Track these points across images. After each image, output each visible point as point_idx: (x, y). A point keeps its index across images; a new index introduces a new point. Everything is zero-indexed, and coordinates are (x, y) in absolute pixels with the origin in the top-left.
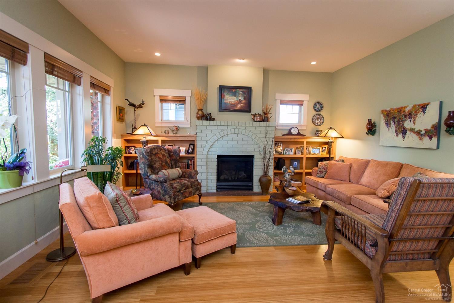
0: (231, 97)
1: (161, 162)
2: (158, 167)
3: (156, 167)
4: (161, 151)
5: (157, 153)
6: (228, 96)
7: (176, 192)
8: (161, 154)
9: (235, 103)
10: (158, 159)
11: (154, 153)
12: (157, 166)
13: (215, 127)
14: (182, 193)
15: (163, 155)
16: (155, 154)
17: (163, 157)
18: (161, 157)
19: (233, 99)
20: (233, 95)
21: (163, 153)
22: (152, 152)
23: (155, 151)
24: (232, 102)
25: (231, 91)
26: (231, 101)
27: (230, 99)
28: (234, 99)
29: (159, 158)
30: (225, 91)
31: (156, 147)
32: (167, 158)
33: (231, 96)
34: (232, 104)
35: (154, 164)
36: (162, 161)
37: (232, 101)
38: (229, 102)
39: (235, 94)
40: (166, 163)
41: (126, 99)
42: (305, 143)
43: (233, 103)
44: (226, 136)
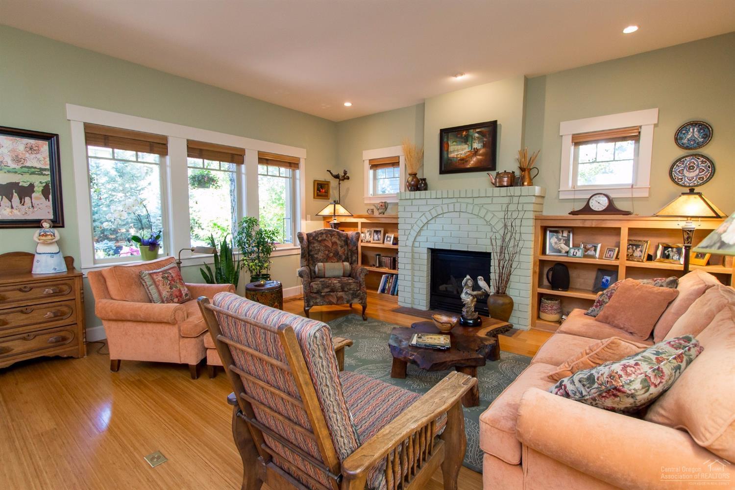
0: (459, 147)
1: (327, 252)
2: (321, 257)
3: (317, 258)
4: (331, 237)
5: (325, 240)
6: (454, 145)
7: (311, 293)
8: (331, 241)
9: (467, 156)
10: (322, 248)
11: (320, 239)
12: (319, 257)
13: (424, 202)
14: (324, 296)
15: (334, 243)
16: (320, 242)
17: (333, 245)
18: (330, 245)
19: (463, 150)
20: (462, 142)
21: (334, 239)
22: (317, 238)
23: (321, 237)
24: (461, 154)
25: (459, 136)
26: (459, 153)
27: (458, 150)
28: (465, 149)
29: (326, 246)
30: (449, 137)
31: (326, 232)
32: (340, 248)
33: (460, 145)
34: (462, 159)
35: (316, 254)
36: (329, 251)
37: (461, 152)
38: (456, 156)
39: (466, 140)
40: (336, 254)
41: (328, 171)
42: (624, 233)
43: (463, 156)
44: (441, 216)
